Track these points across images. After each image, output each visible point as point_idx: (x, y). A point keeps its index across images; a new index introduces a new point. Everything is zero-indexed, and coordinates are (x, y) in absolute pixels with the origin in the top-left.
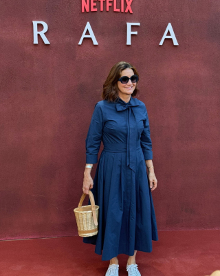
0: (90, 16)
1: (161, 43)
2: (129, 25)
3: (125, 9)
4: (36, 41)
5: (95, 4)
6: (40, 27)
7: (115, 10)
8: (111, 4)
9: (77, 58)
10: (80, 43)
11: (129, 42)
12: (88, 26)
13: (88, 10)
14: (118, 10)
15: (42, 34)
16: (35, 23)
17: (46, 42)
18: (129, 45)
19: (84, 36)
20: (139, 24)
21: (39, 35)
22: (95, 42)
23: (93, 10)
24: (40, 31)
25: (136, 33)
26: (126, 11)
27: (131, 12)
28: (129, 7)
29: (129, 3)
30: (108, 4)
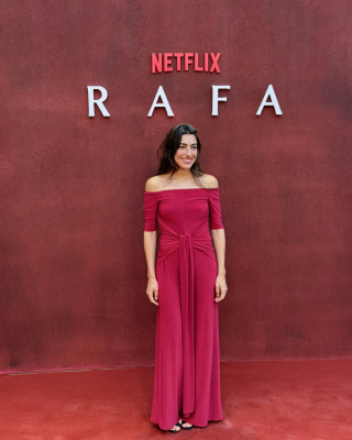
0: (162, 77)
1: (259, 113)
2: (215, 89)
3: (210, 68)
4: (92, 113)
5: (170, 62)
6: (97, 94)
7: (197, 68)
8: (191, 62)
9: (146, 135)
10: (150, 114)
11: (215, 112)
12: (161, 92)
13: (160, 70)
14: (201, 69)
15: (100, 103)
16: (91, 89)
17: (106, 113)
18: (215, 116)
19: (155, 105)
20: (228, 87)
21: (95, 104)
22: (170, 113)
23: (167, 69)
24: (97, 100)
25: (225, 99)
26: (212, 70)
27: (218, 71)
28: (215, 65)
29: (215, 59)
30: (188, 62)
